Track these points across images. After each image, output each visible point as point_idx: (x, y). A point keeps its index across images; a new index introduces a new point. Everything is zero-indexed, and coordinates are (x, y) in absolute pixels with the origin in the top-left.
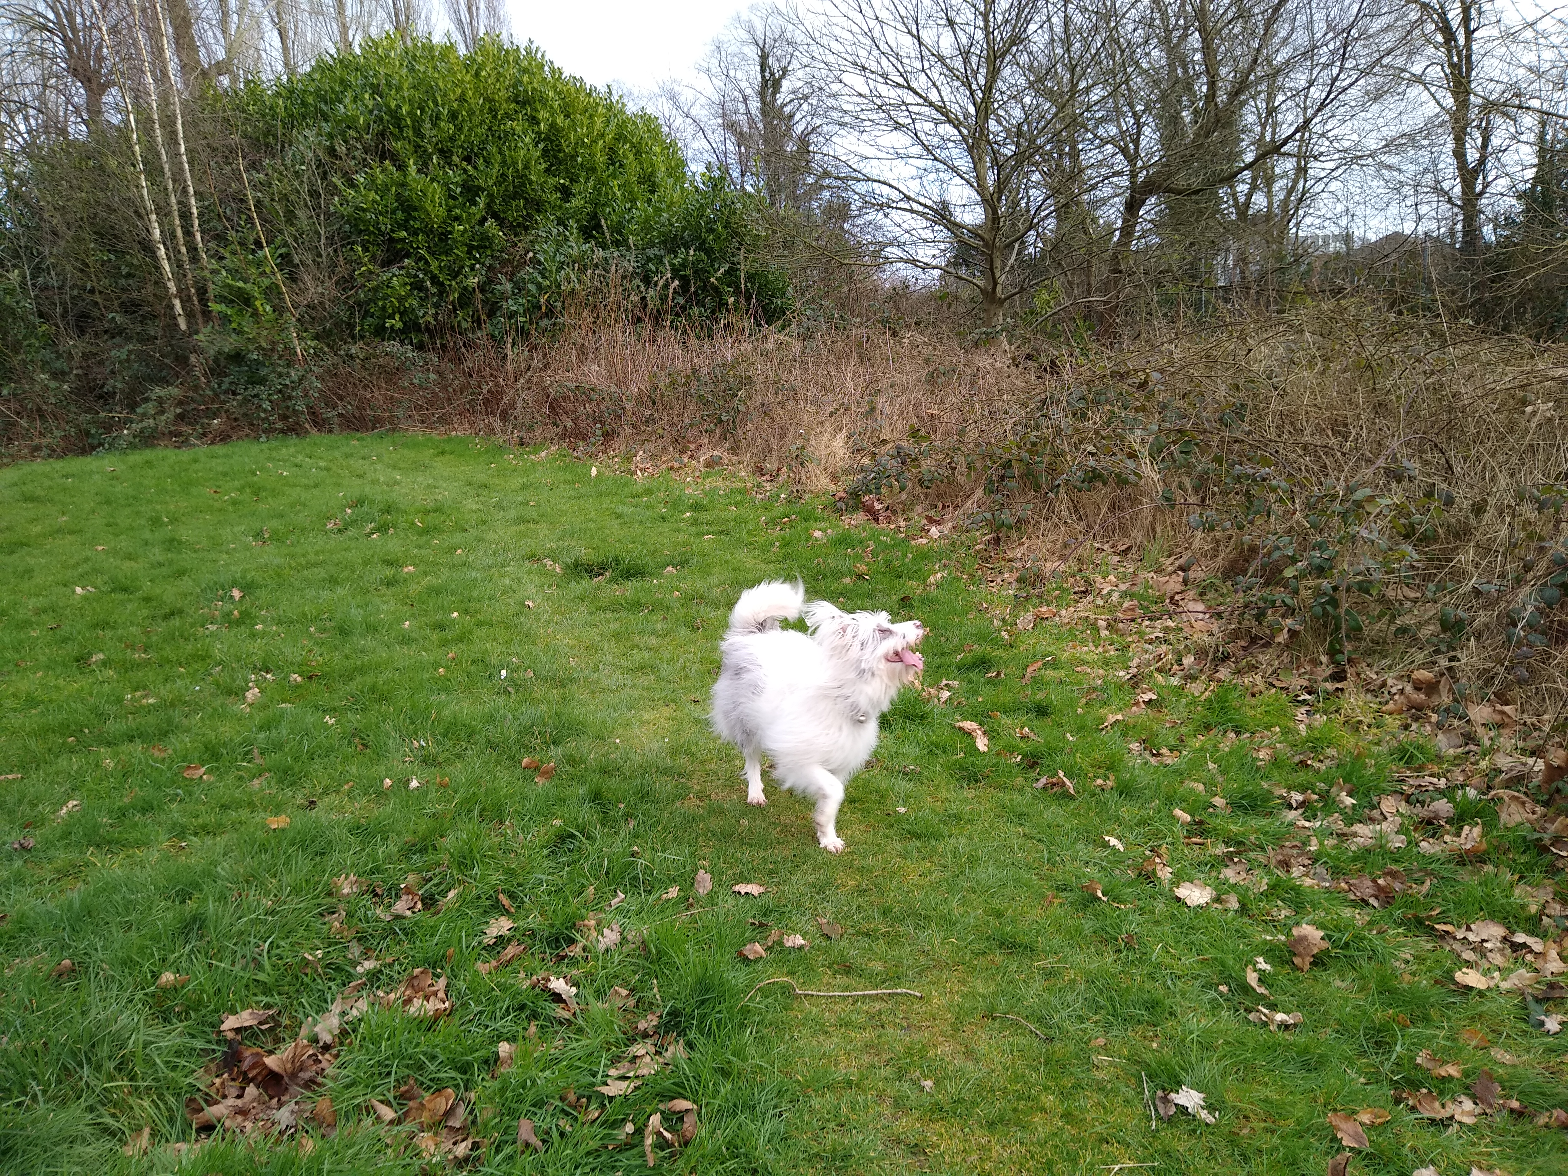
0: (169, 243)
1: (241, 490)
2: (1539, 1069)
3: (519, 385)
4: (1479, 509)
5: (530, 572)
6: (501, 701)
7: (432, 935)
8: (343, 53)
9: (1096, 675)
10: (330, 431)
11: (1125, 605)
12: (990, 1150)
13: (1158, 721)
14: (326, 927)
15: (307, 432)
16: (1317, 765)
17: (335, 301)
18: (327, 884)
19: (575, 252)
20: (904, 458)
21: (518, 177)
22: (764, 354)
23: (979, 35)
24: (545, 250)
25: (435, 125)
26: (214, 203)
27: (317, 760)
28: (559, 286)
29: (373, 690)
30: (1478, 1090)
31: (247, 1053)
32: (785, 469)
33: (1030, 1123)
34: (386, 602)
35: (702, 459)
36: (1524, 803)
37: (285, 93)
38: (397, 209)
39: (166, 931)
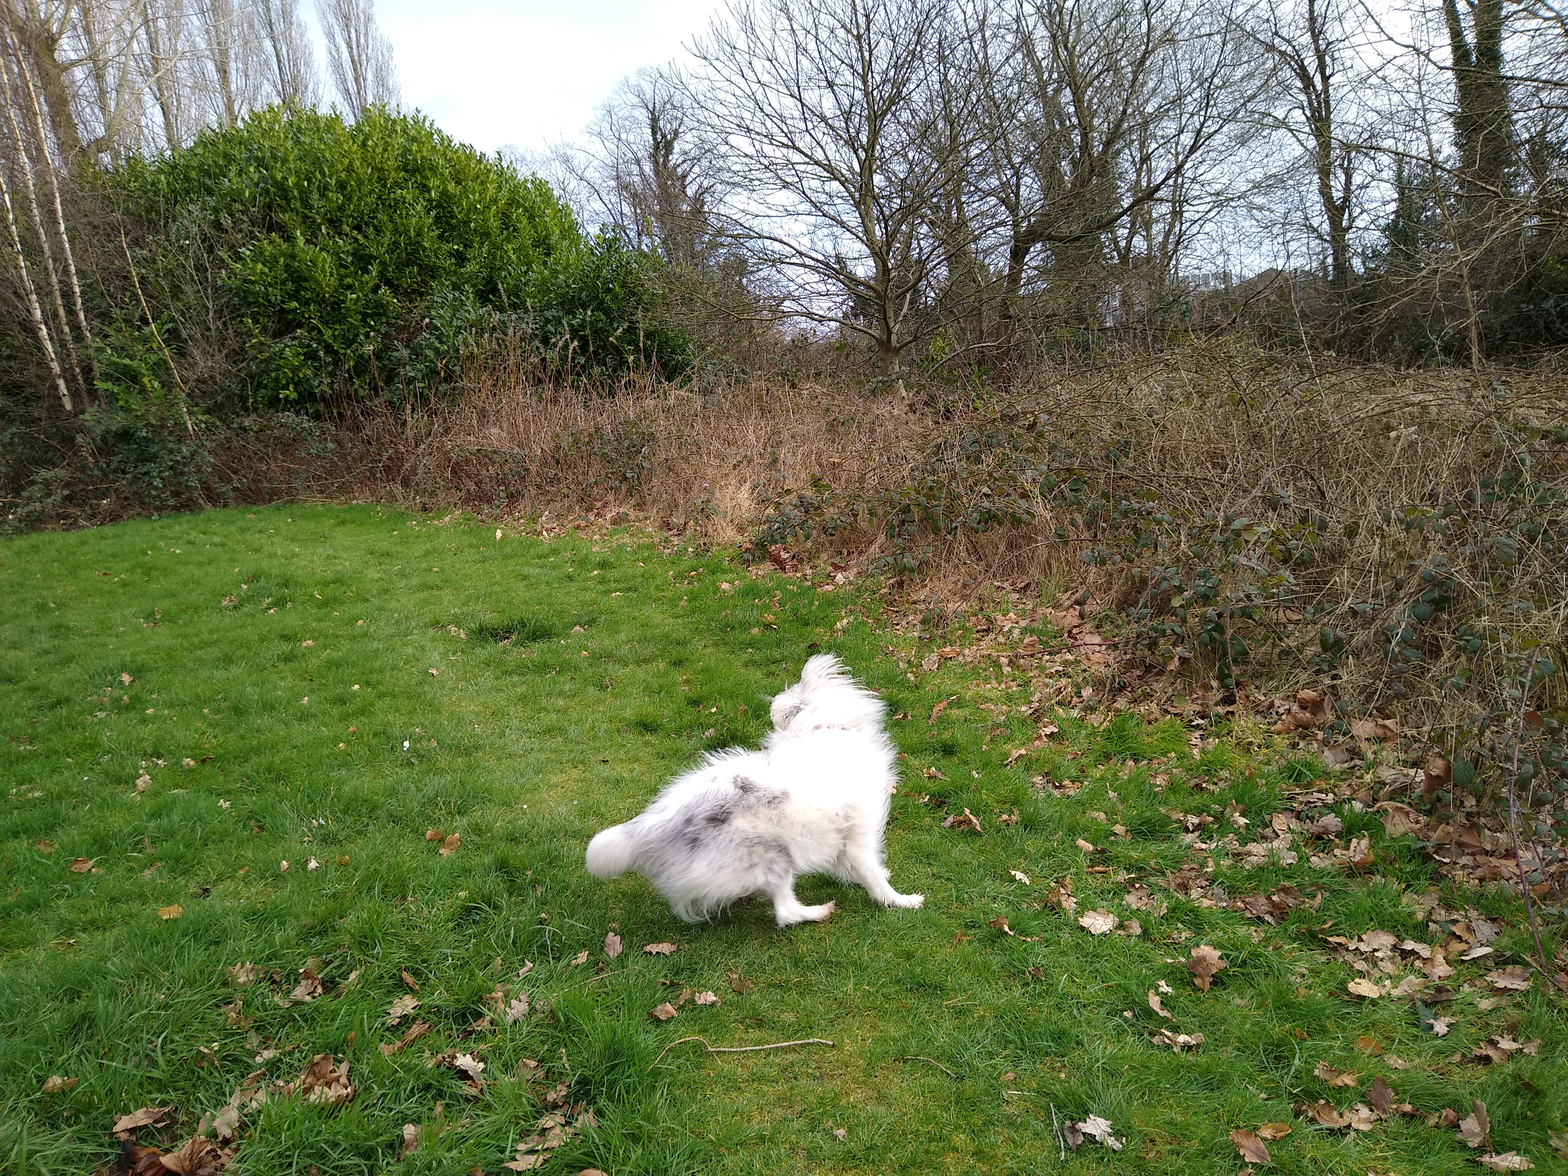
0: (51, 323)
1: (131, 571)
2: (1429, 1071)
3: (420, 450)
4: (1351, 532)
5: (434, 639)
6: (404, 773)
7: (333, 1020)
8: (226, 127)
9: (998, 712)
10: (226, 506)
11: (1025, 641)
13: (1060, 753)
14: (223, 1018)
15: (201, 508)
16: (1212, 787)
17: (226, 374)
18: (222, 974)
19: (472, 317)
20: (807, 507)
21: (411, 244)
22: (667, 410)
23: (858, 95)
24: (441, 316)
25: (322, 195)
26: (97, 281)
27: (211, 846)
28: (457, 350)
29: (269, 770)
30: (1373, 1097)
31: (143, 1154)
32: (691, 523)
33: (942, 1163)
34: (282, 679)
35: (609, 516)
36: (1407, 814)
37: (166, 169)
38: (287, 280)
39: (53, 1033)
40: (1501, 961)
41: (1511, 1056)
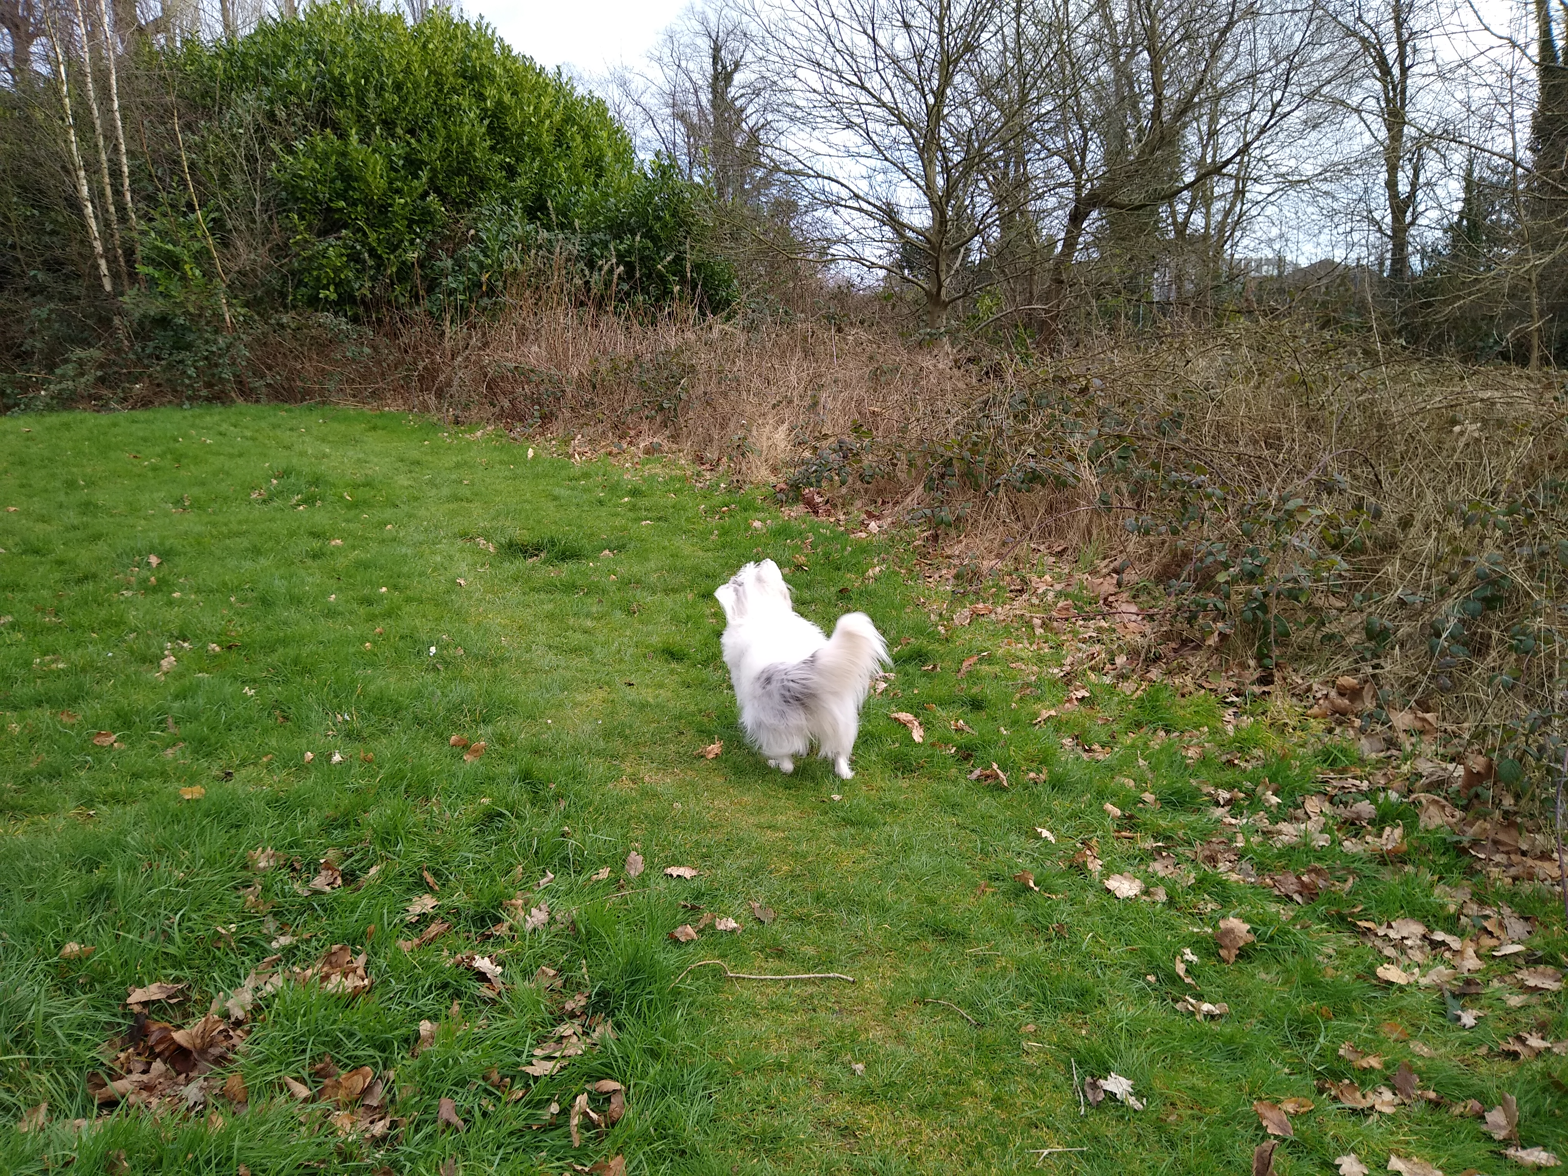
0: (96, 201)
1: (162, 456)
2: (1455, 1061)
3: (456, 363)
4: (1406, 523)
5: (462, 550)
6: (430, 677)
7: (352, 912)
8: (286, 18)
9: (1030, 672)
10: (257, 401)
11: (1060, 605)
12: (920, 1133)
13: (1091, 718)
14: (240, 901)
15: (233, 401)
16: (1243, 764)
17: (267, 268)
18: (243, 857)
19: (519, 232)
20: (845, 452)
21: (462, 153)
22: (708, 344)
23: (934, 39)
24: (488, 229)
25: (379, 95)
26: (146, 163)
27: (235, 732)
28: (501, 266)
29: (296, 662)
30: (1398, 1081)
31: (154, 1027)
32: (725, 459)
33: (961, 1107)
34: (311, 575)
35: (642, 445)
36: (1443, 807)
37: (224, 54)
38: (336, 178)
39: (71, 900)
40: (1532, 960)
41: (1539, 1054)
